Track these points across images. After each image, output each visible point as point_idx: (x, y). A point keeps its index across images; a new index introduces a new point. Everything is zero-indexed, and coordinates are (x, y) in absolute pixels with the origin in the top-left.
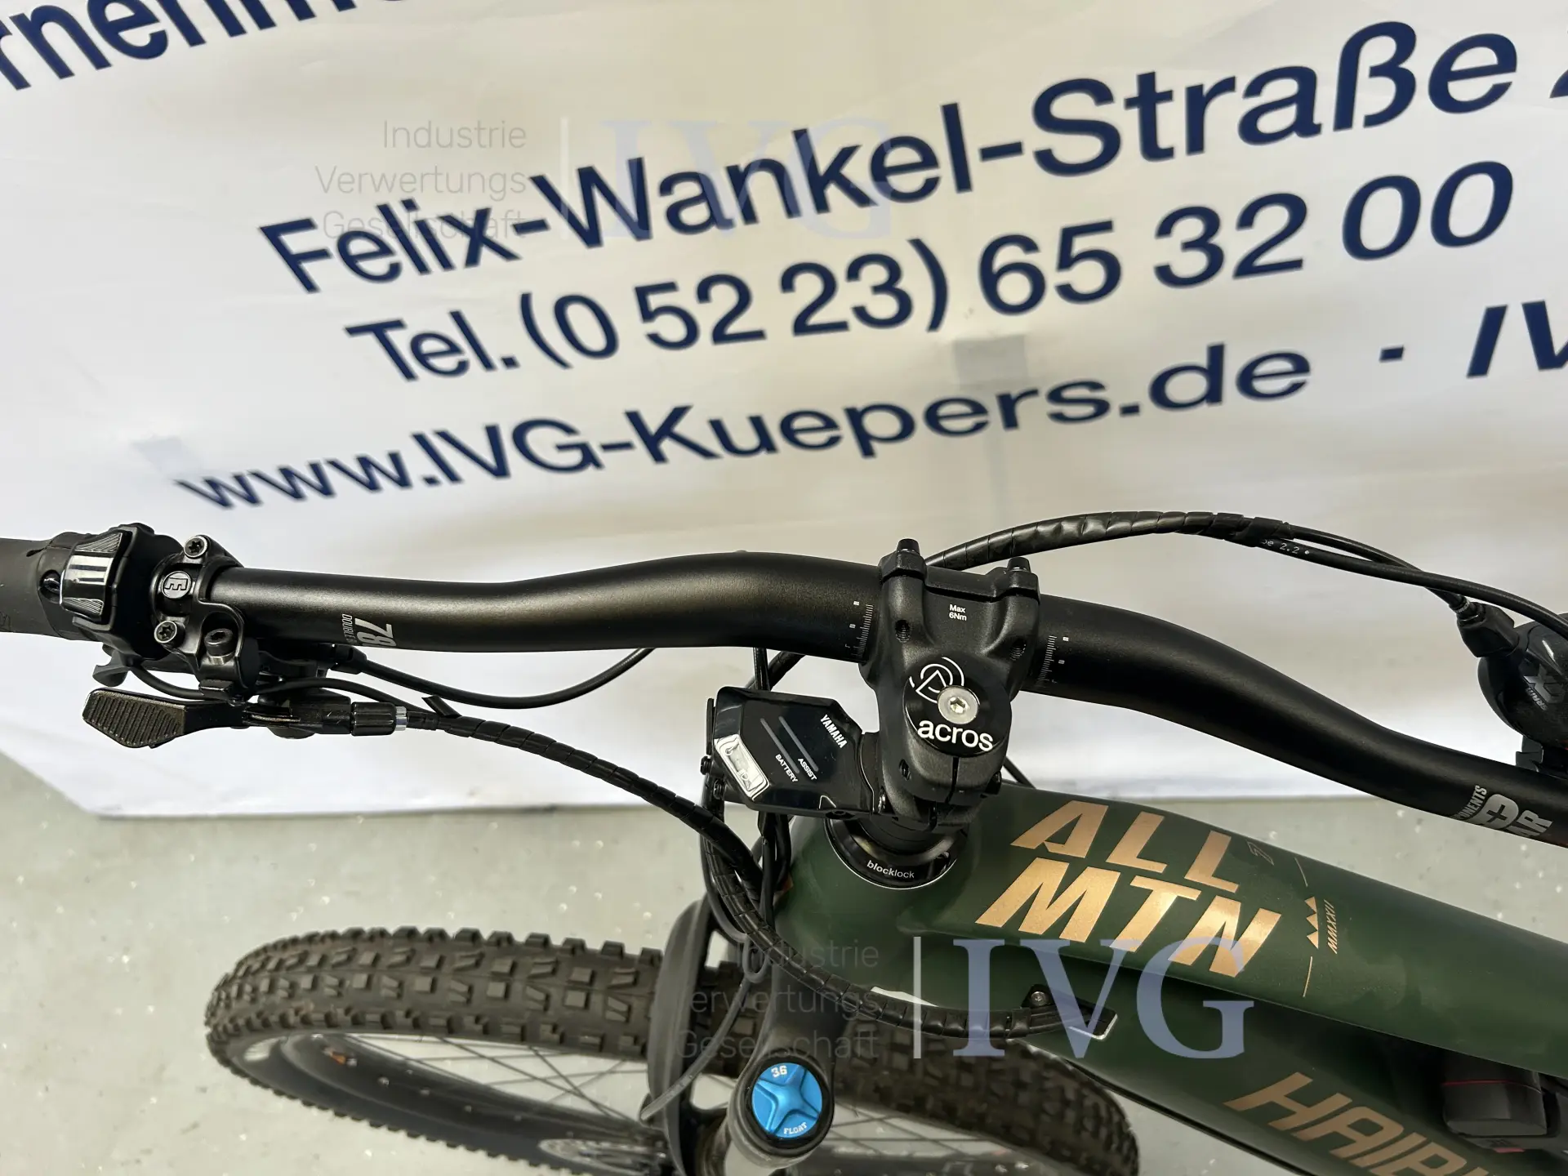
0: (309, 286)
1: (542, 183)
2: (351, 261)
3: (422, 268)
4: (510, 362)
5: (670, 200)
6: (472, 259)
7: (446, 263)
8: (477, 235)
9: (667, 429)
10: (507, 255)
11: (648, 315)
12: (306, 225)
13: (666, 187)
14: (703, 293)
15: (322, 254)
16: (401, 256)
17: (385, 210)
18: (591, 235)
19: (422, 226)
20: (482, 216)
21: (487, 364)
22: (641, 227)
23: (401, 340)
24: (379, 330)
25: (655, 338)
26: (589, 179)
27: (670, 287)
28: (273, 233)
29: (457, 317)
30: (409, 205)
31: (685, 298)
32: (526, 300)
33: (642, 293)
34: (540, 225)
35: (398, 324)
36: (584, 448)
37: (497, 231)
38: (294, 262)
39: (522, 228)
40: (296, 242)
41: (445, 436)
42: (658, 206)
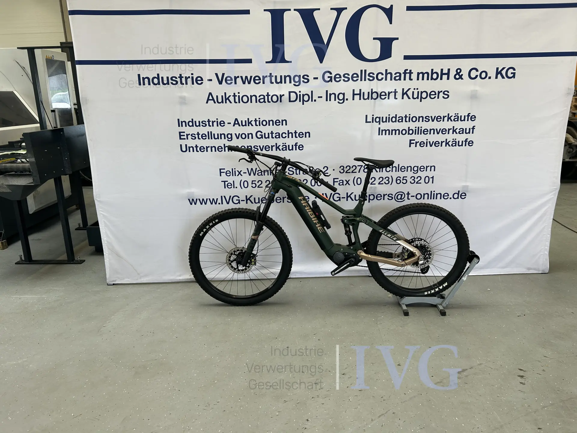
0: (221, 176)
1: (248, 169)
2: (226, 173)
3: (233, 175)
4: (236, 187)
5: (258, 172)
6: (238, 175)
7: (235, 175)
8: (240, 173)
9: (249, 199)
10: (241, 175)
11: (252, 184)
12: (224, 169)
13: (258, 171)
14: (258, 182)
15: (224, 172)
16: (231, 174)
17: (232, 169)
18: (250, 175)
19: (235, 171)
20: (241, 171)
21: (234, 188)
22: (254, 175)
23: (226, 183)
24: (225, 182)
25: (252, 186)
26: (252, 169)
27: (255, 181)
28: (220, 169)
29: (234, 181)
30: (235, 169)
31: (256, 182)
32: (241, 180)
33: (253, 181)
34: (246, 173)
35: (227, 181)
36: (239, 200)
37: (242, 173)
38: (221, 172)
39: (244, 173)
40: (222, 171)
41: (225, 197)
42: (257, 172)
